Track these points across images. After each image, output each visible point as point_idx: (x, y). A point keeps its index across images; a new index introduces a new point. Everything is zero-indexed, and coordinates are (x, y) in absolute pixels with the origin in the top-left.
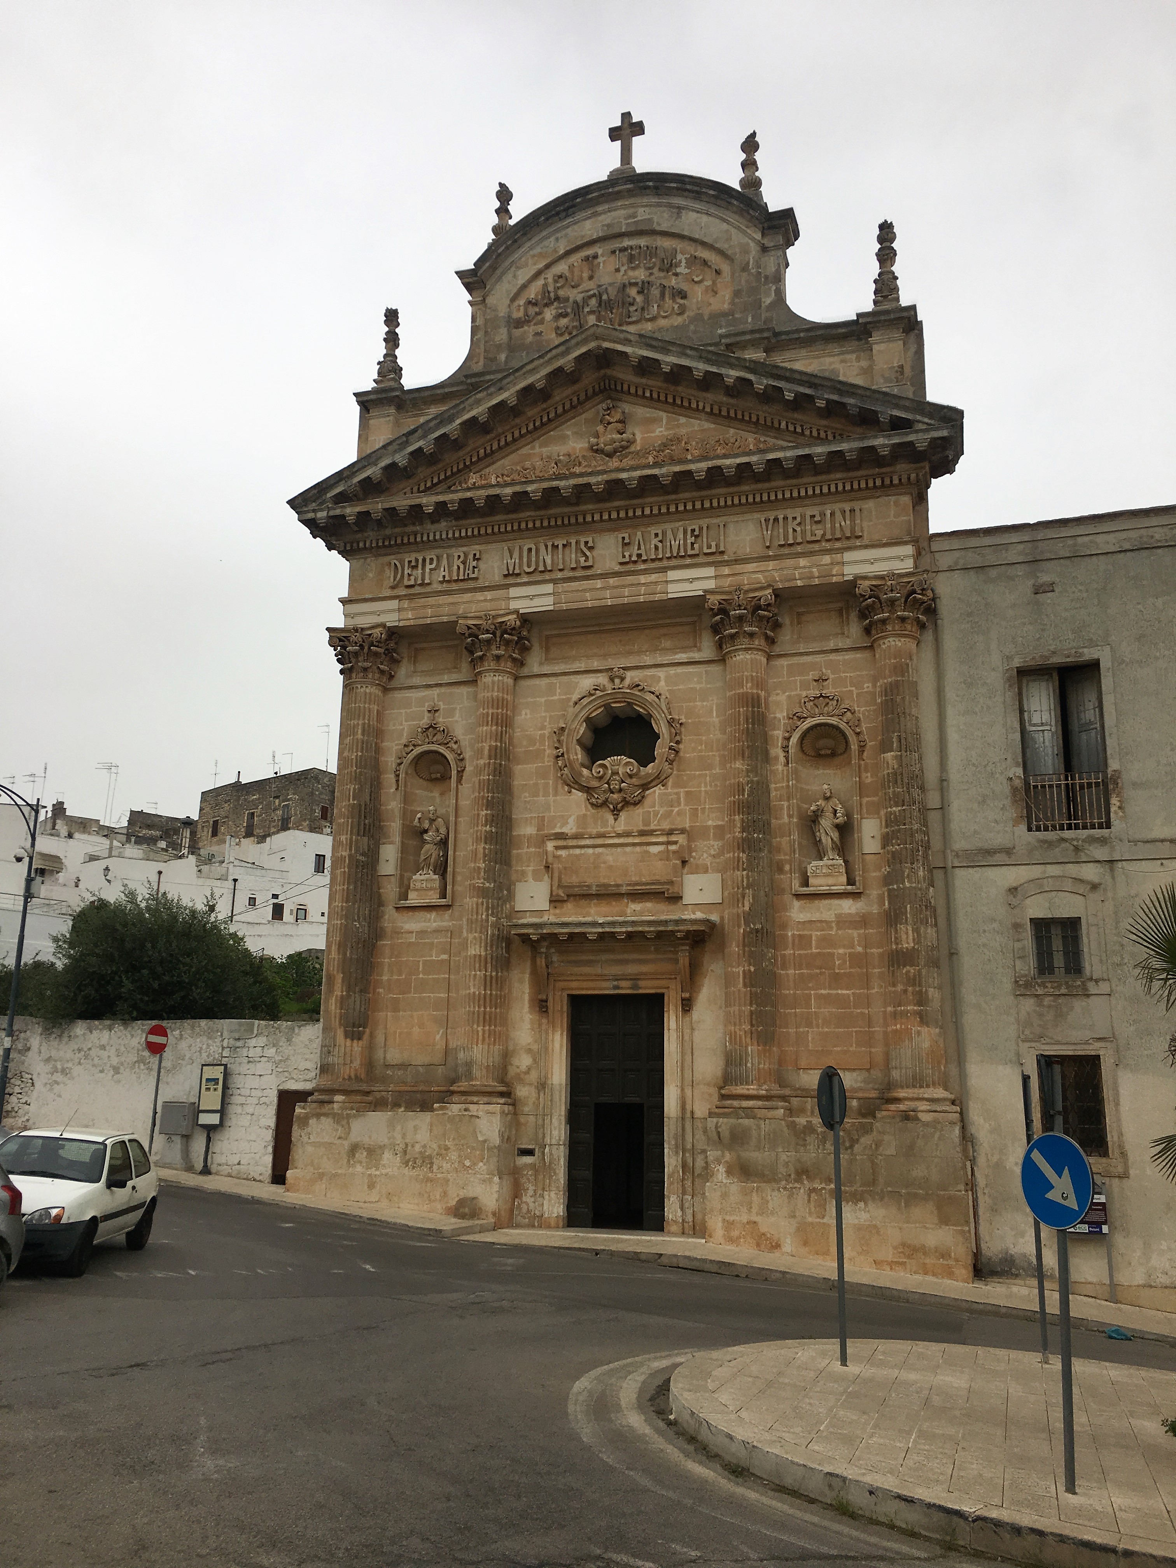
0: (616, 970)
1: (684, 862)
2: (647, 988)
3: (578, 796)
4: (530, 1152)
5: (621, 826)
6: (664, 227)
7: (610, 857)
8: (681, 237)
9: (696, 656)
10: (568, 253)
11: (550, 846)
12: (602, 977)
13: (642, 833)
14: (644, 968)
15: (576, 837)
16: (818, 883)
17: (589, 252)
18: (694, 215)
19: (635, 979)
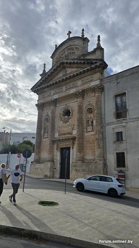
0: (65, 144)
1: (73, 129)
2: (68, 146)
3: (62, 121)
4: (55, 169)
5: (66, 125)
6: (72, 44)
7: (65, 129)
8: (74, 45)
9: (75, 101)
10: (62, 51)
11: (59, 128)
12: (63, 145)
13: (68, 126)
14: (68, 144)
15: (61, 127)
16: (88, 130)
17: (64, 50)
18: (75, 42)
19: (67, 145)
